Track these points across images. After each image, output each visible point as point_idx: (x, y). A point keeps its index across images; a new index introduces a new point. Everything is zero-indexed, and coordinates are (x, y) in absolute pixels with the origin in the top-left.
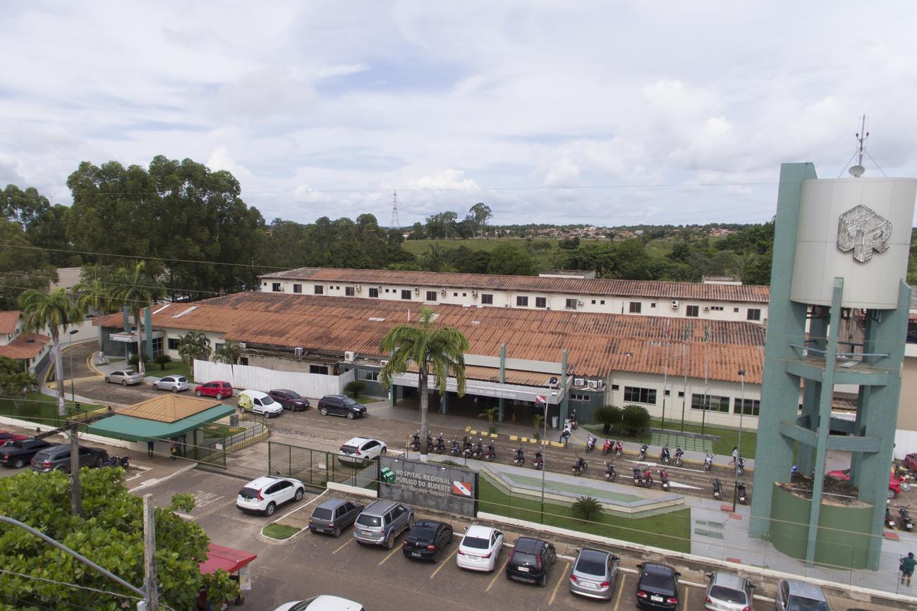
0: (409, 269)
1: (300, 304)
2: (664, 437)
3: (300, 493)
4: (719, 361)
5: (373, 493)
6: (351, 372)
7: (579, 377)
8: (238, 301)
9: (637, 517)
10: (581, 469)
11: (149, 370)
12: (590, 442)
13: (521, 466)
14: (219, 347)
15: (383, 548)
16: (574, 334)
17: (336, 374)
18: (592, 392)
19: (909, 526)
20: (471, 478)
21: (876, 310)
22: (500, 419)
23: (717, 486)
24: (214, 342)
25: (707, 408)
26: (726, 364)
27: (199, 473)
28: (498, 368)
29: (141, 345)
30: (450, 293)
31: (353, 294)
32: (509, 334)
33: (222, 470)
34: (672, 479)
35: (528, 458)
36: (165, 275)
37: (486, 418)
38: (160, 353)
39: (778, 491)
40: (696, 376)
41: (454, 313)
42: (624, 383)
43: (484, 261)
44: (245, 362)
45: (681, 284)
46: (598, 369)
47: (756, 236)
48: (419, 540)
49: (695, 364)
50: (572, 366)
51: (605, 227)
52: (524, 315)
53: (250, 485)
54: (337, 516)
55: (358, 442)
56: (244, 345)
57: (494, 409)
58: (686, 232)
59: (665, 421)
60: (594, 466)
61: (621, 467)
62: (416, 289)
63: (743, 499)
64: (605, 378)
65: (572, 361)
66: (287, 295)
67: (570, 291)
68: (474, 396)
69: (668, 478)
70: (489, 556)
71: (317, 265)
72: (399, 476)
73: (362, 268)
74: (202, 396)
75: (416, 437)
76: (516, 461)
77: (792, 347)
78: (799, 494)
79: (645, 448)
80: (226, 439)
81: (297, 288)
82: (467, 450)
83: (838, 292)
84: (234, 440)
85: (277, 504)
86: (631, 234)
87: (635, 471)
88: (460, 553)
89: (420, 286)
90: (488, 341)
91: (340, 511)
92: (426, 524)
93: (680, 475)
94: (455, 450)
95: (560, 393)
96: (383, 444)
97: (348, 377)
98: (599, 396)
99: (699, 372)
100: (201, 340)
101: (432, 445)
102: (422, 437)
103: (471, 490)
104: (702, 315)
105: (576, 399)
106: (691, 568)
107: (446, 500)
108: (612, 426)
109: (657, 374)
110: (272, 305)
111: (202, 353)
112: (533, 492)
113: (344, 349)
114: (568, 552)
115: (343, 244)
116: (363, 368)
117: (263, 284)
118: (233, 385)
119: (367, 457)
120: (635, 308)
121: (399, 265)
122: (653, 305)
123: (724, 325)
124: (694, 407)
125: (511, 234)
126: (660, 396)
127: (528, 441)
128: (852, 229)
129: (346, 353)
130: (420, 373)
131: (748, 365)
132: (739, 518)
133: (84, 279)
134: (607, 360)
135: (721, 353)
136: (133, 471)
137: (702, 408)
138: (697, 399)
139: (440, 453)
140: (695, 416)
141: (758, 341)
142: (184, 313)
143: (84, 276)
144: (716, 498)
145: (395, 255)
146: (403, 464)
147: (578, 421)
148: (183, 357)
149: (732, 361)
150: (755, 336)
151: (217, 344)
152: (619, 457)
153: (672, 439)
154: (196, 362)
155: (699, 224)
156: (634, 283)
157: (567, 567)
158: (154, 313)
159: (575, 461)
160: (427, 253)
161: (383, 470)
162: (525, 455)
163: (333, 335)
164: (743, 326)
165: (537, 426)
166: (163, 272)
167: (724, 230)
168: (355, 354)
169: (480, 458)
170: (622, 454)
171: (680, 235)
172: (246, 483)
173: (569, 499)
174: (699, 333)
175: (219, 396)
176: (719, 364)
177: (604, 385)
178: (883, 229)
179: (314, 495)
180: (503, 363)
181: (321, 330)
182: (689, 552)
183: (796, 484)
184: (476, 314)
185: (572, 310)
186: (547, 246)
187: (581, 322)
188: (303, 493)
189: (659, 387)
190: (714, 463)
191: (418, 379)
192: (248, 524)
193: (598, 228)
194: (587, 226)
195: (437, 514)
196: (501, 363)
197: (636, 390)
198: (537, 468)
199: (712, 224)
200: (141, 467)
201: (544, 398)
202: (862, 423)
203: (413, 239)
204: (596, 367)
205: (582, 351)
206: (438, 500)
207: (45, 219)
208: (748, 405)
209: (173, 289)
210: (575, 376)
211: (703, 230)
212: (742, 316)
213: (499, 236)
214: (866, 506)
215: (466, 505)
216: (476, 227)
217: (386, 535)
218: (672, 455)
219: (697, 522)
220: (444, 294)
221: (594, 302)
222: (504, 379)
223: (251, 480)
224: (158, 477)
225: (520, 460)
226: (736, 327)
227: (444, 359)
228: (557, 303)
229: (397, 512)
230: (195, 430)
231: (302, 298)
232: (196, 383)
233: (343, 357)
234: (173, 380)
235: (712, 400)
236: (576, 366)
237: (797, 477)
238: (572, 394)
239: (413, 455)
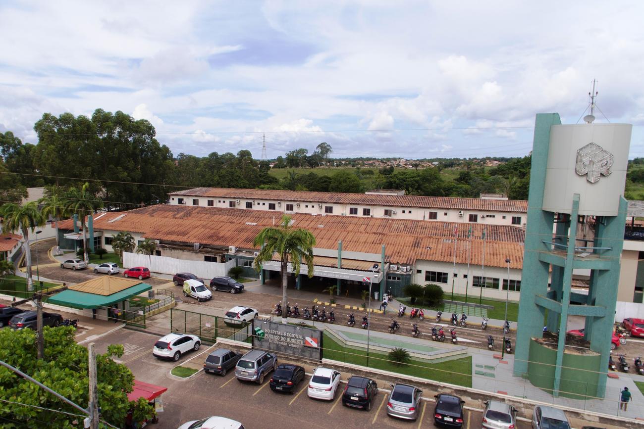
0: (274, 189)
1: (198, 213)
2: (453, 306)
3: (198, 345)
4: (492, 253)
5: (249, 345)
6: (233, 260)
7: (393, 264)
8: (154, 211)
9: (435, 362)
10: (395, 329)
11: (92, 259)
12: (401, 310)
13: (353, 327)
14: (141, 243)
15: (256, 383)
16: (390, 234)
17: (222, 262)
18: (402, 275)
19: (626, 369)
20: (318, 335)
21: (602, 217)
22: (338, 294)
23: (491, 341)
24: (137, 239)
25: (484, 286)
26: (497, 255)
27: (127, 331)
28: (336, 258)
29: (86, 241)
30: (303, 205)
31: (234, 206)
32: (345, 233)
33: (143, 329)
34: (459, 336)
35: (358, 321)
36: (102, 193)
37: (328, 293)
38: (99, 247)
39: (534, 344)
40: (476, 263)
41: (306, 218)
42: (425, 268)
43: (327, 183)
44: (159, 253)
45: (465, 199)
46: (407, 258)
47: (518, 165)
48: (281, 378)
49: (475, 255)
50: (389, 257)
51: (412, 160)
52: (355, 220)
53: (163, 340)
54: (223, 361)
55: (238, 310)
56: (158, 242)
57: (334, 286)
58: (469, 163)
59: (454, 295)
60: (404, 327)
61: (423, 327)
62: (279, 203)
63: (509, 350)
64: (412, 265)
65: (389, 253)
66: (188, 206)
67: (388, 205)
68: (319, 277)
69: (456, 335)
70: (330, 390)
71: (209, 186)
72: (267, 333)
73: (241, 188)
74: (128, 277)
75: (279, 306)
76: (349, 323)
77: (544, 242)
78: (549, 346)
79: (440, 314)
80: (146, 307)
81: (195, 202)
82: (315, 316)
83: (576, 204)
84: (151, 308)
85: (182, 353)
86: (430, 164)
87: (433, 330)
88: (310, 387)
89: (281, 200)
90: (329, 239)
91: (226, 357)
92: (286, 367)
93: (464, 333)
94: (307, 316)
95: (380, 276)
96: (256, 311)
97: (231, 264)
98: (408, 278)
99: (478, 261)
100: (128, 238)
101: (290, 312)
102: (283, 306)
103: (318, 343)
104: (480, 221)
105: (392, 280)
106: (472, 398)
107: (300, 350)
108: (417, 299)
109: (448, 262)
110: (178, 214)
111: (129, 247)
112: (361, 345)
113: (228, 244)
114: (386, 386)
115: (227, 171)
116: (241, 258)
117: (171, 199)
118: (150, 270)
119: (245, 320)
120: (433, 216)
121: (267, 186)
122: (446, 214)
123: (495, 228)
124: (474, 285)
125: (346, 164)
126: (450, 278)
127: (358, 309)
128: (586, 160)
129: (230, 247)
130: (282, 261)
131: (512, 256)
132: (506, 363)
133: (46, 195)
134: (413, 252)
135: (493, 248)
136: (80, 330)
137: (480, 286)
138: (477, 280)
139: (296, 318)
140: (475, 292)
141: (519, 239)
142: (115, 219)
143: (46, 193)
144: (490, 349)
145: (264, 179)
146: (270, 324)
147: (393, 295)
148: (115, 250)
149: (501, 253)
150: (517, 235)
151: (139, 241)
152: (422, 321)
153: (459, 307)
154: (124, 253)
155: (478, 158)
156: (432, 199)
157: (385, 397)
158: (95, 219)
159: (390, 323)
160: (287, 177)
161: (256, 329)
162: (355, 319)
163: (221, 235)
164: (509, 229)
165: (364, 298)
166: (101, 190)
167: (495, 162)
168: (236, 248)
169: (324, 321)
170: (424, 318)
171: (465, 165)
172: (160, 338)
173: (388, 349)
174: (478, 233)
175: (140, 278)
176: (492, 256)
177: (411, 269)
178: (608, 160)
179: (207, 347)
180: (340, 255)
181: (212, 231)
182: (471, 386)
183: (546, 339)
184: (321, 220)
185: (388, 217)
186: (371, 172)
187: (395, 226)
188: (200, 345)
189: (449, 271)
190: (488, 325)
191: (280, 266)
192: (161, 367)
193: (407, 160)
194: (399, 159)
195: (293, 360)
196: (339, 254)
197: (434, 273)
198: (364, 328)
199: (487, 157)
200: (85, 327)
201: (369, 279)
202: (593, 296)
203: (277, 168)
204: (405, 257)
205: (395, 246)
206: (295, 350)
207: (18, 153)
208: (512, 284)
209: (108, 203)
210: (390, 264)
211: (481, 162)
212: (508, 222)
213: (337, 166)
214: (595, 354)
215: (314, 354)
216: (321, 159)
217: (258, 375)
218: (459, 319)
219: (477, 366)
220: (298, 206)
221: (404, 212)
222: (341, 265)
223: (163, 336)
224: (98, 334)
225: (352, 322)
226: (504, 229)
227: (299, 251)
228: (378, 213)
229: (265, 359)
230: (124, 300)
231: (198, 209)
232: (125, 268)
233: (227, 250)
234: (109, 266)
235: (487, 281)
236: (391, 256)
237: (547, 334)
238: (389, 276)
239: (277, 319)
